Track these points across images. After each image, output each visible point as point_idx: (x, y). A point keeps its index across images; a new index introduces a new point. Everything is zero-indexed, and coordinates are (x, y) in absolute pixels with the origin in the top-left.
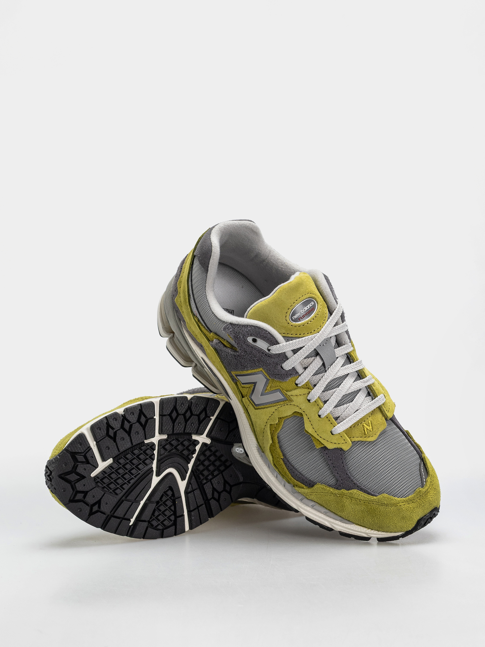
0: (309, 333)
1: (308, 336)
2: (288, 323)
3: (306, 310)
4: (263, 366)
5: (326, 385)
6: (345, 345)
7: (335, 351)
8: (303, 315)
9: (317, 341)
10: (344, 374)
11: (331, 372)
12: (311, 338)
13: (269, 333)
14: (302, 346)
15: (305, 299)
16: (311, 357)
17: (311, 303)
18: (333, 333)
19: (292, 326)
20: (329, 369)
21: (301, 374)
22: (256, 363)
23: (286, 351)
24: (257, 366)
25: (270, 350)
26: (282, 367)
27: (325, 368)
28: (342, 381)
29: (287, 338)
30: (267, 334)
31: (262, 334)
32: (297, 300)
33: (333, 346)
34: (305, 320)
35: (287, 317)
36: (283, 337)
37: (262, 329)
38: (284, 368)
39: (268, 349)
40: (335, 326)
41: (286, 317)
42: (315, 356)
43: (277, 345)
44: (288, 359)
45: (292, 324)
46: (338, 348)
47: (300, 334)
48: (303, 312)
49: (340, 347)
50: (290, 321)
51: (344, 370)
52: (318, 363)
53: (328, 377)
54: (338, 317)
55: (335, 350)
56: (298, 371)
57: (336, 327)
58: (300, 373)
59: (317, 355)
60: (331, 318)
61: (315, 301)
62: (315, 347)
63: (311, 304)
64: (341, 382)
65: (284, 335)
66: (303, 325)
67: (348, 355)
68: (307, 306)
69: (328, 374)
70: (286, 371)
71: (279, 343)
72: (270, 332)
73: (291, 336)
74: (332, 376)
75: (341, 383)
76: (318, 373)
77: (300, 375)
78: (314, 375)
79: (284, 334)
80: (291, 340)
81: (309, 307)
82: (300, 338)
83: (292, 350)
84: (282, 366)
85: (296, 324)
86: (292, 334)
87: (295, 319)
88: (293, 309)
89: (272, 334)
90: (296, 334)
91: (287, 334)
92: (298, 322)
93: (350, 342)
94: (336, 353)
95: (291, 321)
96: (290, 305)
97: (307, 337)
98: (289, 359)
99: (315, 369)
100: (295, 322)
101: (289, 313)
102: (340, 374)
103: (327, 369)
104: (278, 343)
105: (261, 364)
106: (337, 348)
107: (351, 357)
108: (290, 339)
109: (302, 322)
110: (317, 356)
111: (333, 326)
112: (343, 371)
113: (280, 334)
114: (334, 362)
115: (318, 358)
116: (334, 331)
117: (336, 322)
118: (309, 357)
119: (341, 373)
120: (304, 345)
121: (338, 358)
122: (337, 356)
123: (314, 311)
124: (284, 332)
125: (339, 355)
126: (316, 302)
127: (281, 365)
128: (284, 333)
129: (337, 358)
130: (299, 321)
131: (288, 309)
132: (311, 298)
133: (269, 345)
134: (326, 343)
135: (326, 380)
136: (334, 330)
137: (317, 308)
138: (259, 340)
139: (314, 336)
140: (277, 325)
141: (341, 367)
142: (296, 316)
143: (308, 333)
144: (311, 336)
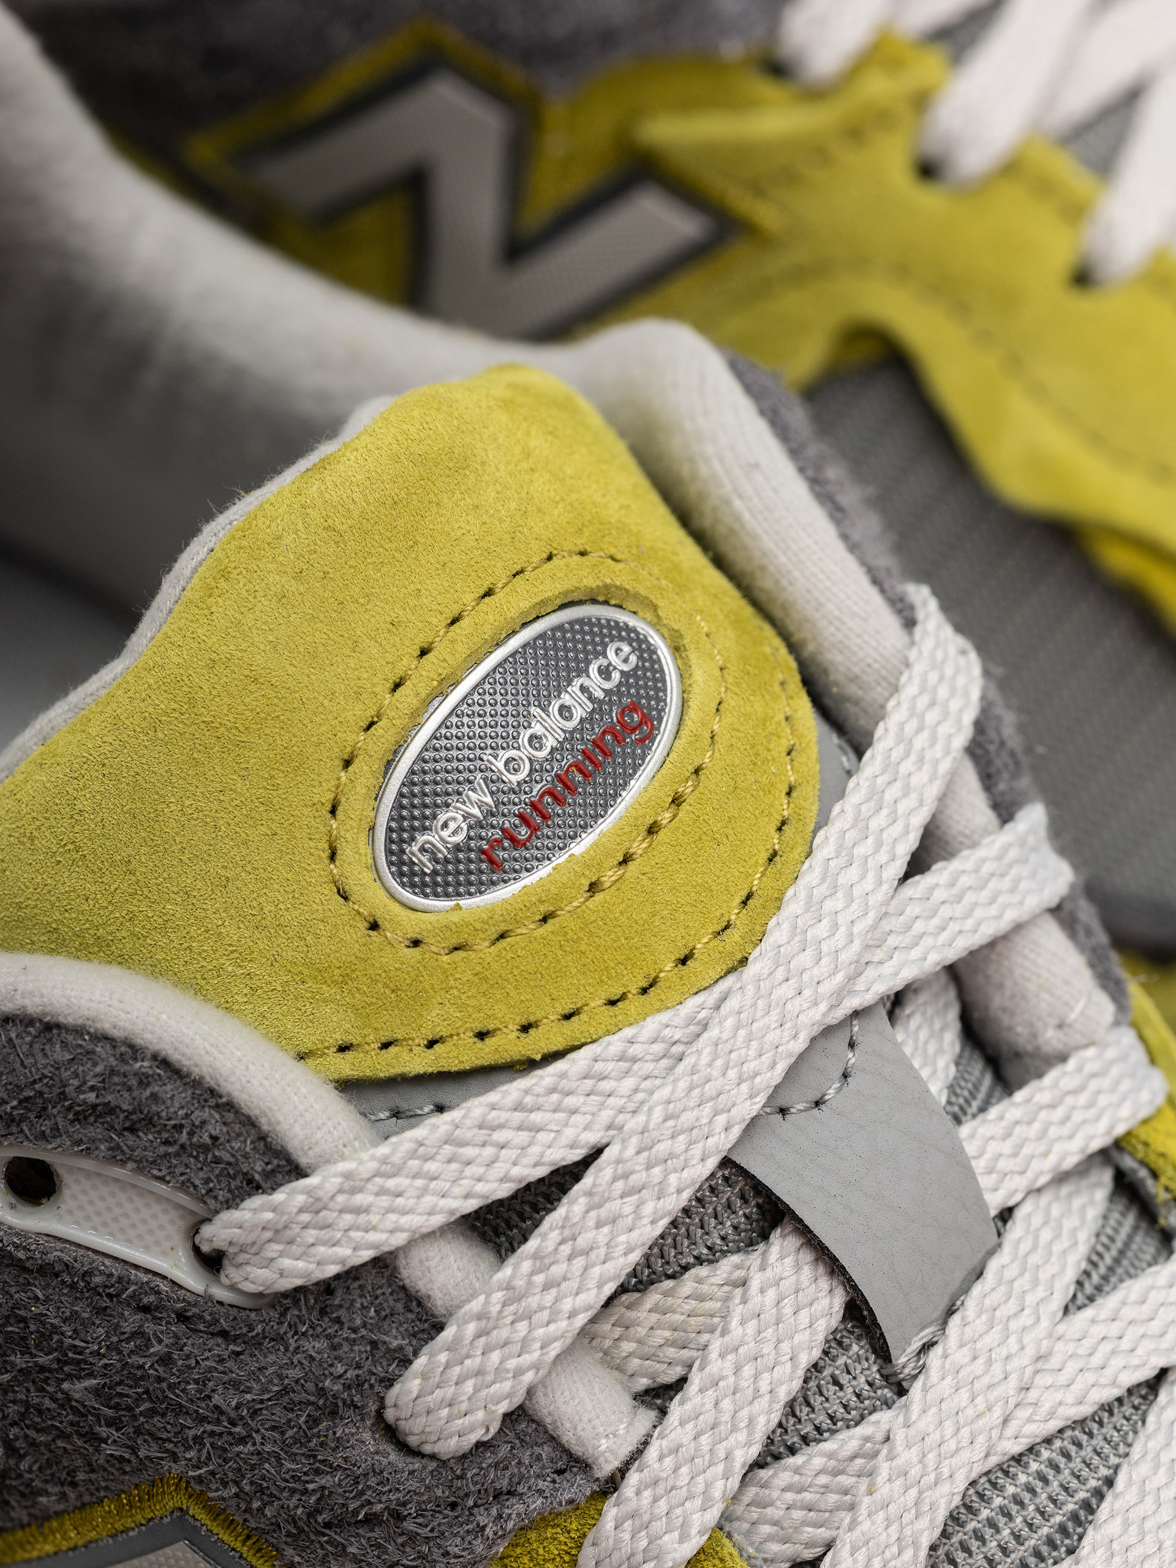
0: (623, 997)
1: (628, 1032)
2: (374, 926)
3: (550, 743)
4: (179, 1450)
5: (933, 1548)
6: (1072, 1064)
7: (970, 1149)
8: (533, 805)
9: (732, 1074)
10: (1113, 1383)
11: (964, 1395)
12: (658, 1048)
13: (165, 1063)
14: (577, 1155)
15: (525, 625)
16: (699, 1261)
17: (602, 661)
18: (909, 948)
19: (416, 943)
20: (934, 1357)
21: (623, 1471)
22: (103, 1431)
23: (399, 1239)
24: (121, 1459)
25: (226, 1262)
26: (392, 1433)
27: (882, 1352)
28: (1104, 1472)
29: (396, 1099)
30: (144, 1080)
31: (91, 1097)
32: (424, 652)
33: (938, 1089)
34: (561, 859)
35: (345, 852)
36: (348, 1086)
37: (79, 1031)
38: (413, 1441)
39: (196, 1249)
40: (917, 865)
41: (333, 857)
42: (751, 1243)
43: (279, 1196)
44: (439, 1327)
45: (412, 924)
46: (993, 1112)
47: (525, 1029)
48: (523, 775)
49: (1019, 1096)
50: (392, 896)
51: (1106, 1347)
52: (788, 1310)
53: (931, 1457)
54: (945, 766)
55: (965, 1130)
56: (577, 1450)
57: (939, 875)
58: (607, 1466)
59: (773, 1226)
60: (858, 788)
61: (643, 628)
62: (721, 1142)
63: (605, 672)
64: (1093, 1483)
65: (347, 1066)
66: (544, 909)
67: (1128, 1162)
68: (566, 699)
69: (927, 1422)
70: (444, 1463)
71: (303, 1161)
72: (175, 1057)
73: (419, 1062)
74: (981, 1439)
75: (1099, 1495)
76: (818, 1429)
77: (612, 1485)
78: (777, 1457)
79: (349, 1055)
80: (440, 1109)
81: (590, 706)
82: (530, 1065)
83: (465, 1217)
84: (390, 1415)
85: (455, 917)
86: (431, 1044)
87: (447, 861)
88: (397, 751)
89: (196, 1072)
90: (482, 1035)
91: (386, 1046)
92: (481, 887)
93: (1117, 1023)
94: (979, 1166)
95: (407, 895)
96: (363, 712)
97: (614, 1044)
98: (449, 1333)
99: (764, 1385)
100: (447, 895)
101: (355, 806)
102: (1070, 1399)
103: (902, 1358)
104: (289, 1160)
105: (157, 1439)
106: (982, 1110)
107: (1155, 1175)
108: (423, 1101)
109: (529, 880)
110: (765, 1236)
111: (899, 867)
112: (1097, 1360)
113: (302, 1057)
114: (980, 1275)
115: (789, 1261)
116: (919, 926)
117: (919, 820)
118: (686, 1268)
119: (1077, 1388)
120: (593, 1138)
121: (1019, 1214)
122: (995, 1202)
123: (650, 737)
124: (339, 1037)
125: (1020, 1183)
126: (655, 639)
127: (373, 1407)
128: (343, 1049)
129: (1006, 1215)
130: (493, 883)
131: (347, 763)
132: (594, 601)
133: (198, 1208)
134: (845, 1076)
135: (913, 1493)
136: (912, 910)
137: (684, 703)
138: (71, 1170)
139: (690, 1021)
140: (252, 967)
141: (1066, 1310)
142: (445, 834)
143: (615, 992)
144: (651, 1025)
